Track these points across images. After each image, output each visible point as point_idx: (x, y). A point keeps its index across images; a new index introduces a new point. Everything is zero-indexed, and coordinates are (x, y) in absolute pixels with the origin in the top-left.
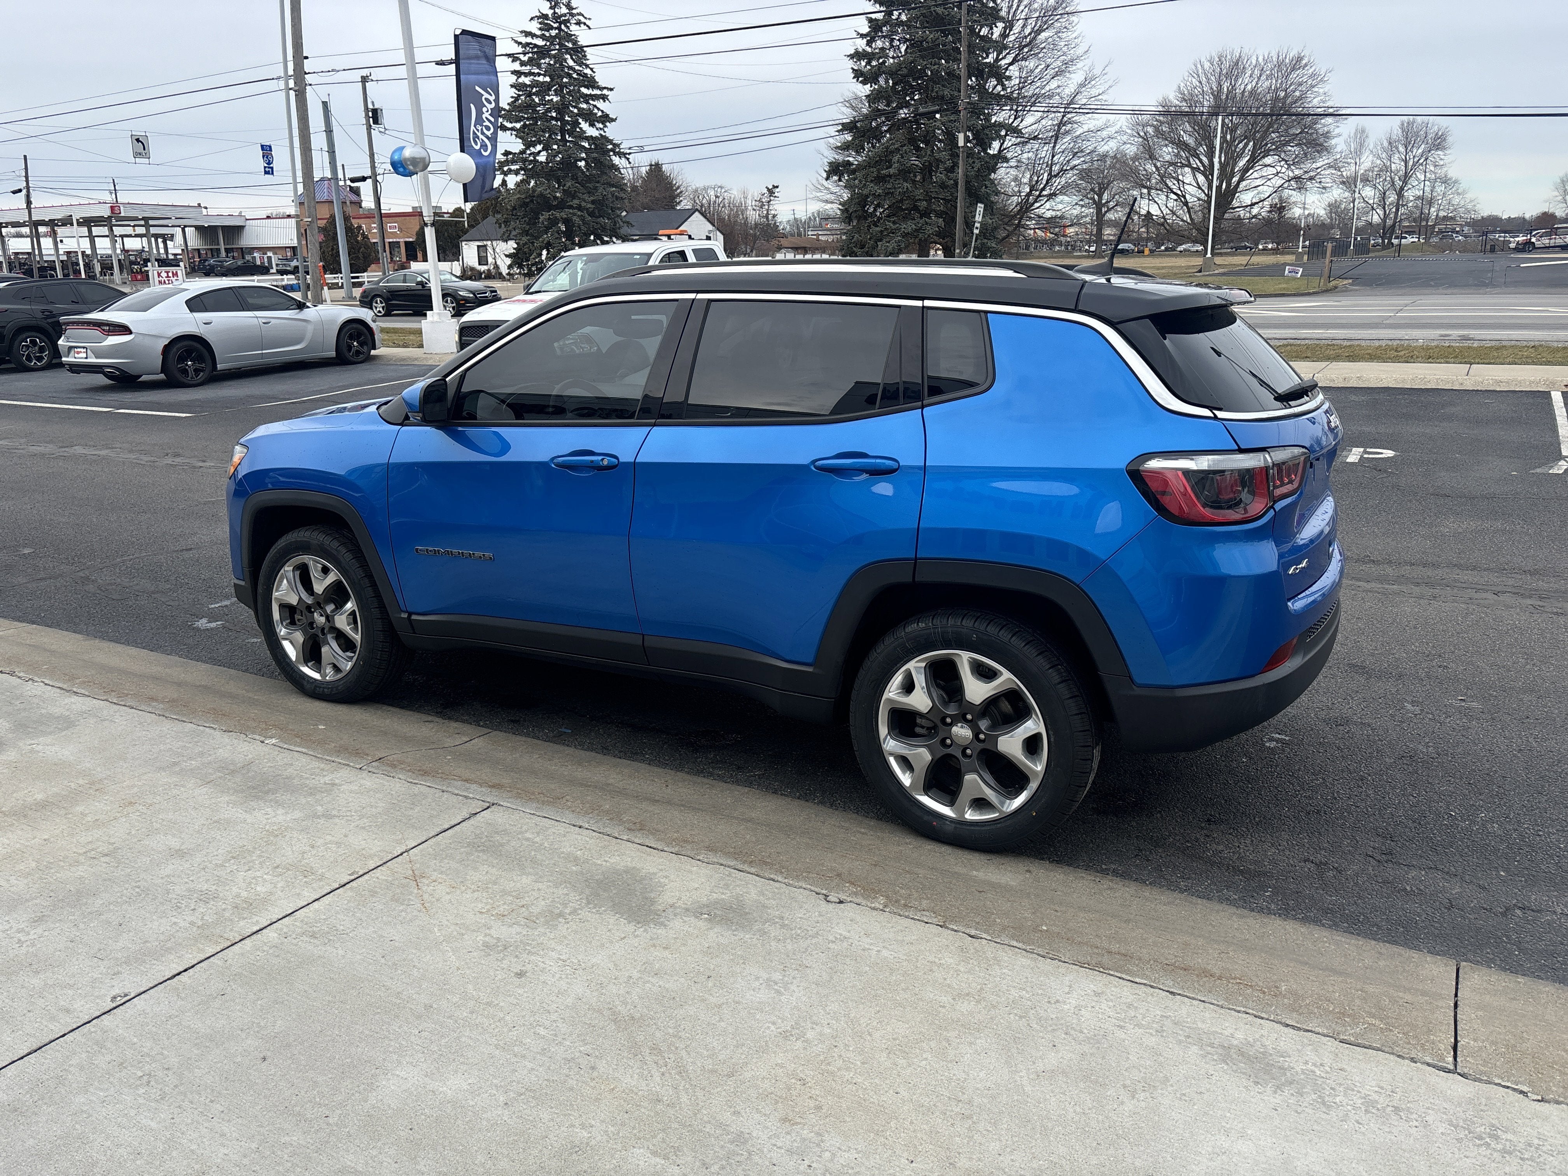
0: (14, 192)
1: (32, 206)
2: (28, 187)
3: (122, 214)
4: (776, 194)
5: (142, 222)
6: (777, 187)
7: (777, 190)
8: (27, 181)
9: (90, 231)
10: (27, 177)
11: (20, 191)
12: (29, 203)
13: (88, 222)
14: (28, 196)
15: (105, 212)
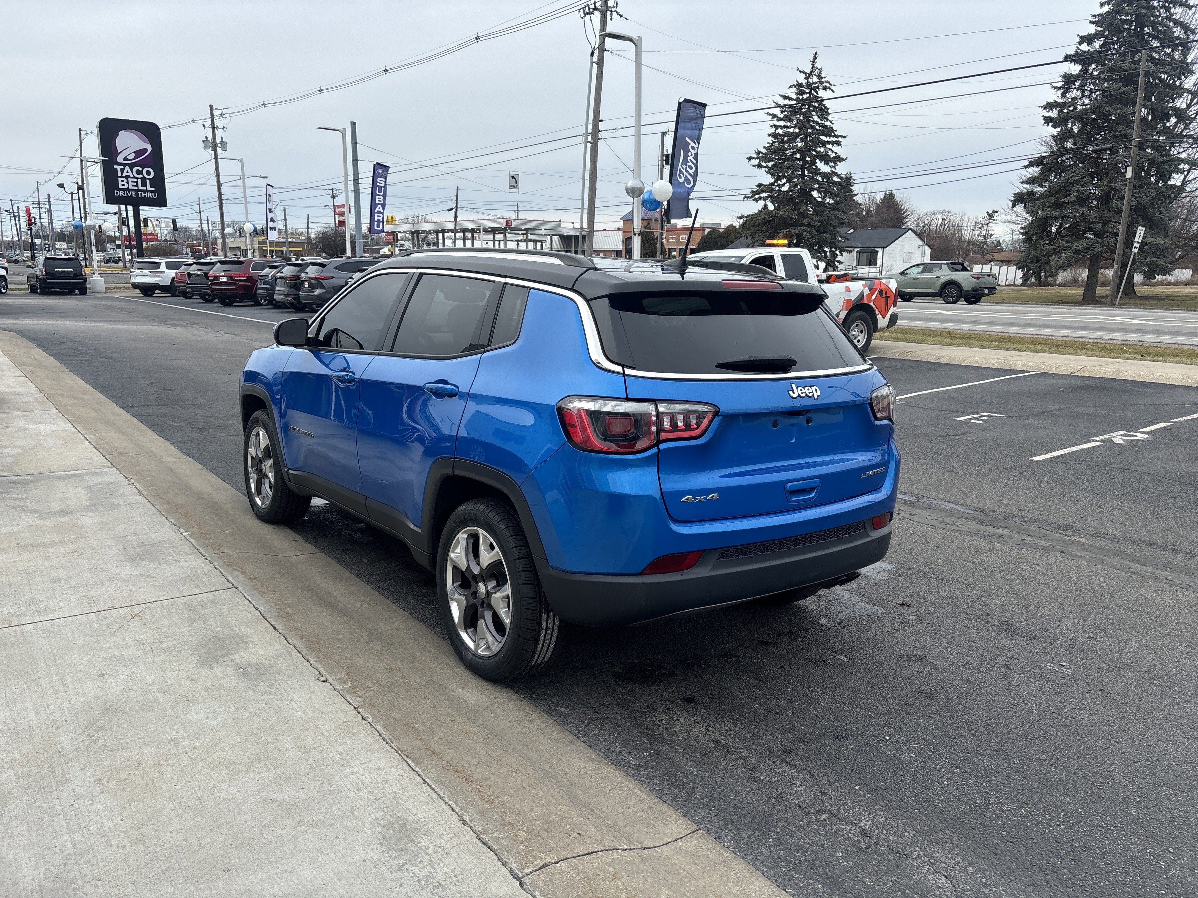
0: (449, 210)
1: (458, 219)
2: (457, 207)
3: (513, 226)
4: (995, 218)
5: (524, 232)
6: (997, 212)
7: (996, 214)
8: (457, 203)
9: (494, 237)
10: (457, 200)
11: (452, 209)
12: (456, 217)
13: (494, 231)
14: (456, 213)
15: (502, 224)
